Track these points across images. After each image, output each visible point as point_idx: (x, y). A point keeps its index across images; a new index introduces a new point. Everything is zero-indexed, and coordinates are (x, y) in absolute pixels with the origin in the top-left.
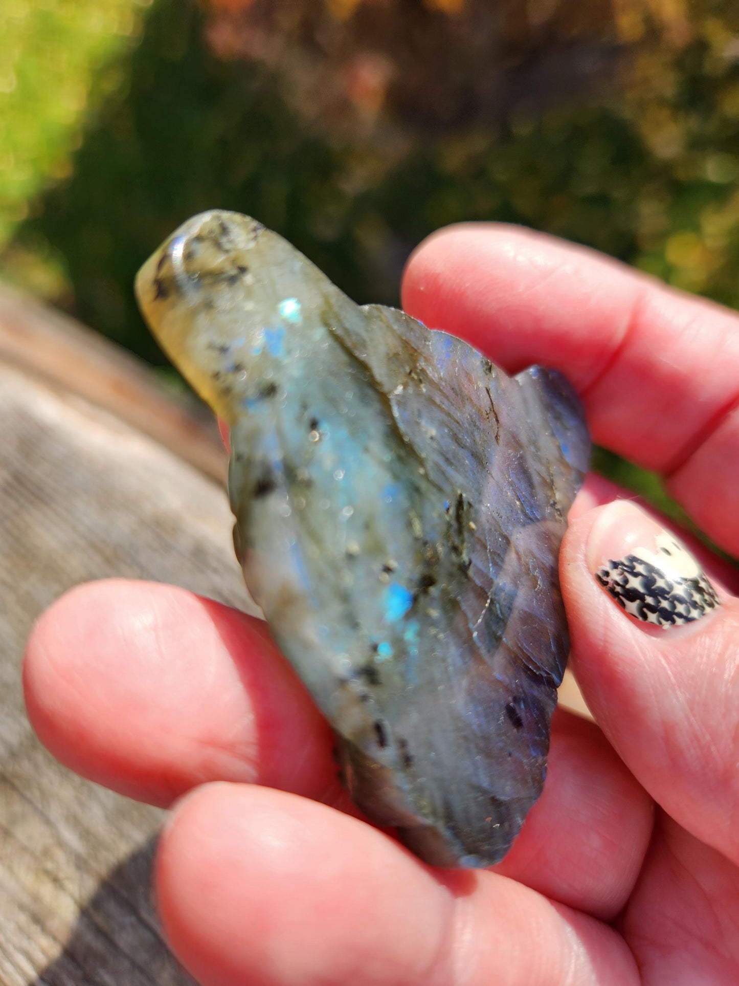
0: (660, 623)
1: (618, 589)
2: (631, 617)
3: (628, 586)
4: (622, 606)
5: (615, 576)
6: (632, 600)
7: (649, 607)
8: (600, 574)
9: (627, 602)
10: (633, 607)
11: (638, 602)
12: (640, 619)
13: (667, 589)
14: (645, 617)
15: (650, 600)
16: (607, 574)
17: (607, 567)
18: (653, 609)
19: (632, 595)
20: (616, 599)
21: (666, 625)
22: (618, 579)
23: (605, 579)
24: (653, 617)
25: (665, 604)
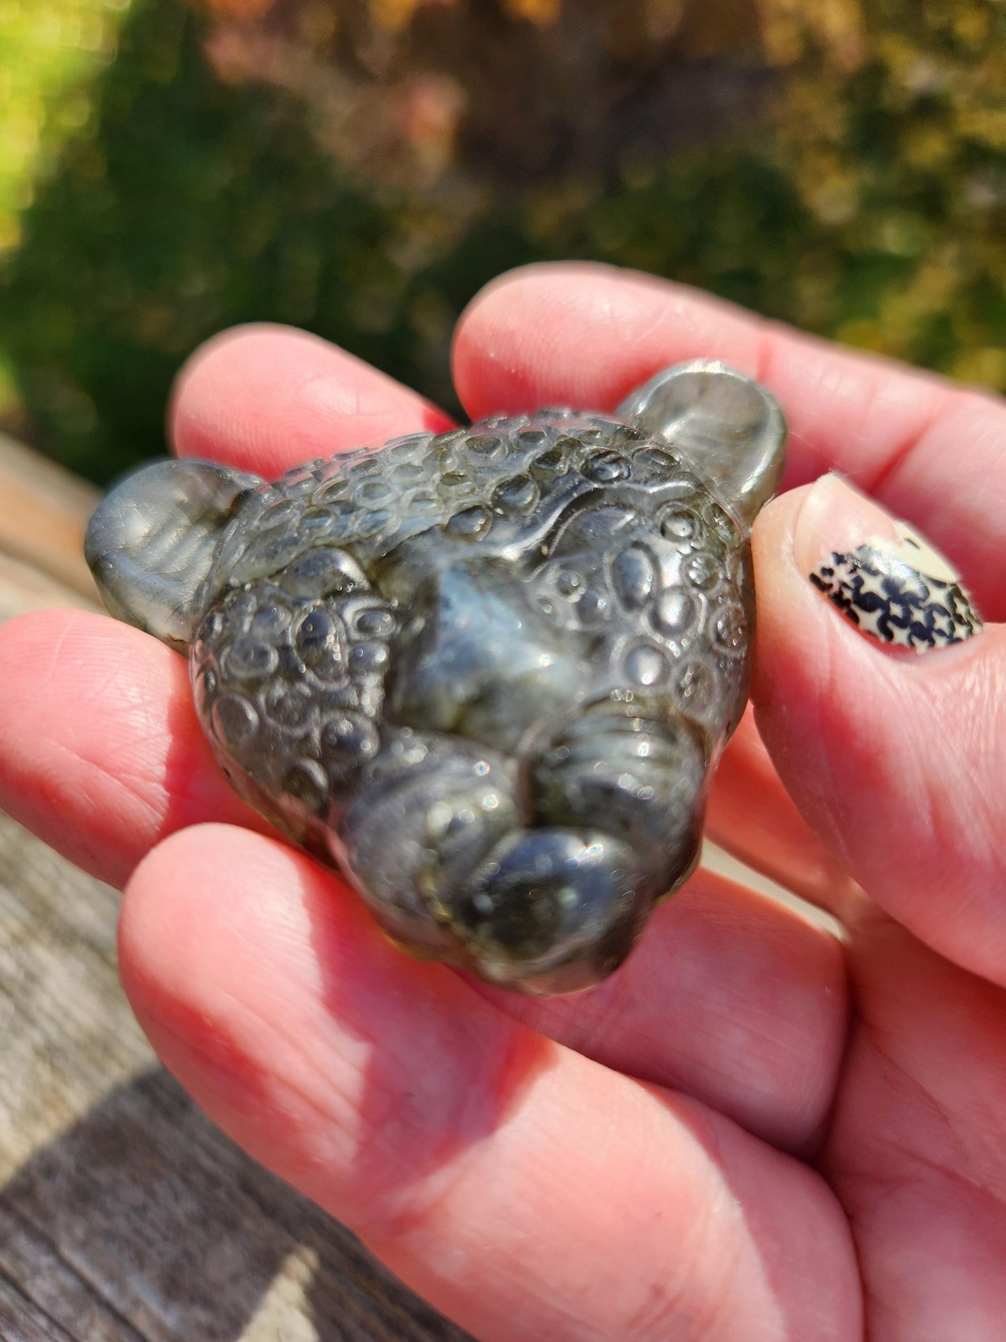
0: (912, 644)
1: (848, 594)
2: (868, 635)
3: (864, 590)
4: (853, 619)
5: (842, 574)
6: (869, 609)
7: (895, 620)
8: (818, 573)
9: (862, 615)
10: (870, 620)
11: (878, 613)
12: (883, 637)
13: (920, 594)
14: (890, 635)
15: (896, 610)
16: (830, 572)
17: (830, 562)
18: (903, 623)
19: (869, 602)
20: (845, 611)
21: (921, 646)
22: (848, 579)
23: (827, 579)
24: (901, 636)
25: (919, 616)
